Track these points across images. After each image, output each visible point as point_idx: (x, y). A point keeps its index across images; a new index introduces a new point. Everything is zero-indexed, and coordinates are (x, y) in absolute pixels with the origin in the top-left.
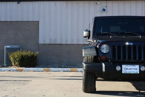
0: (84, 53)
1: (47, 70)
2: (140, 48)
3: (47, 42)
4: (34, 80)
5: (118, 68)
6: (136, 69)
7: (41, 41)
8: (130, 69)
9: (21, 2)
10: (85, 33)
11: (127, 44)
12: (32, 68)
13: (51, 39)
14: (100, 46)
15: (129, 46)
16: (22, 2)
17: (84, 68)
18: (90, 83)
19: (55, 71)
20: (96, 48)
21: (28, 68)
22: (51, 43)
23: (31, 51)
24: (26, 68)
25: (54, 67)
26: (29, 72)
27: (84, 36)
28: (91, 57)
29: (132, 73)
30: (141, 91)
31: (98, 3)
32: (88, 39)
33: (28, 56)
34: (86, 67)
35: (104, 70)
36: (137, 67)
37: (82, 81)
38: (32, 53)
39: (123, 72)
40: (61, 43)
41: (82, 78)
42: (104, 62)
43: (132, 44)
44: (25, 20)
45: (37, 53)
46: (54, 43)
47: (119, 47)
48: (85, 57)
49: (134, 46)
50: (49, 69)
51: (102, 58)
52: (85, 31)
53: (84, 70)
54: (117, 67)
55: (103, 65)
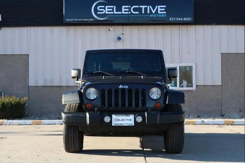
0: (64, 99)
1: (37, 122)
2: (137, 92)
3: (41, 83)
4: (9, 137)
5: (107, 119)
6: (130, 120)
7: (32, 83)
8: (122, 120)
9: (3, 28)
10: (74, 73)
11: (121, 87)
12: (16, 121)
13: (45, 80)
14: (85, 90)
15: (123, 90)
16: (5, 28)
17: (63, 120)
18: (72, 140)
19: (49, 124)
20: (80, 93)
21: (11, 121)
22: (47, 85)
23: (17, 96)
24: (9, 121)
25: (50, 118)
26: (11, 126)
27: (73, 75)
28: (74, 104)
29: (125, 125)
30: (145, 149)
31: (111, 29)
32: (78, 80)
33: (11, 104)
34: (65, 119)
35: (88, 122)
36: (132, 117)
37: (62, 137)
38: (18, 100)
39: (113, 125)
40: (61, 85)
41: (62, 133)
42: (88, 111)
43: (126, 87)
44: (9, 53)
45: (26, 98)
46: (50, 85)
47: (110, 91)
48: (67, 105)
49: (130, 90)
50: (41, 122)
51: (87, 106)
52: (74, 69)
53: (64, 122)
54: (106, 117)
55: (88, 115)
